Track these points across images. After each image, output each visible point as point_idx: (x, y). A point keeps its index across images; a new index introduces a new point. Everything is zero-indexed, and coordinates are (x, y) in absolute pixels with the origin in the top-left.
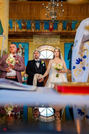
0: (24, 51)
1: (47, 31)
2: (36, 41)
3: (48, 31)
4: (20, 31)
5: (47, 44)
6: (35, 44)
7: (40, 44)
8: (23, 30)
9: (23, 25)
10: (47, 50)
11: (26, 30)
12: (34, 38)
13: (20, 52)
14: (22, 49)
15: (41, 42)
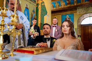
1: (87, 2)
2: (79, 11)
3: (89, 2)
4: (66, 7)
5: (89, 12)
6: (79, 14)
7: (83, 13)
8: (68, 5)
9: (67, 2)
10: (90, 17)
11: (70, 5)
12: (78, 9)
14: (69, 19)
15: (84, 11)
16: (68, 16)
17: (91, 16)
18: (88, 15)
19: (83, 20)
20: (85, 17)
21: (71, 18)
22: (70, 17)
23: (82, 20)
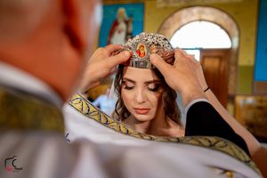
0: (131, 29)
5: (199, 2)
6: (162, 5)
7: (177, 5)
10: (201, 20)
13: (120, 32)
14: (127, 22)
16: (122, 10)
17: (204, 17)
18: (193, 15)
19: (175, 32)
20: (184, 21)
21: (133, 19)
22: (131, 15)
23: (172, 31)
